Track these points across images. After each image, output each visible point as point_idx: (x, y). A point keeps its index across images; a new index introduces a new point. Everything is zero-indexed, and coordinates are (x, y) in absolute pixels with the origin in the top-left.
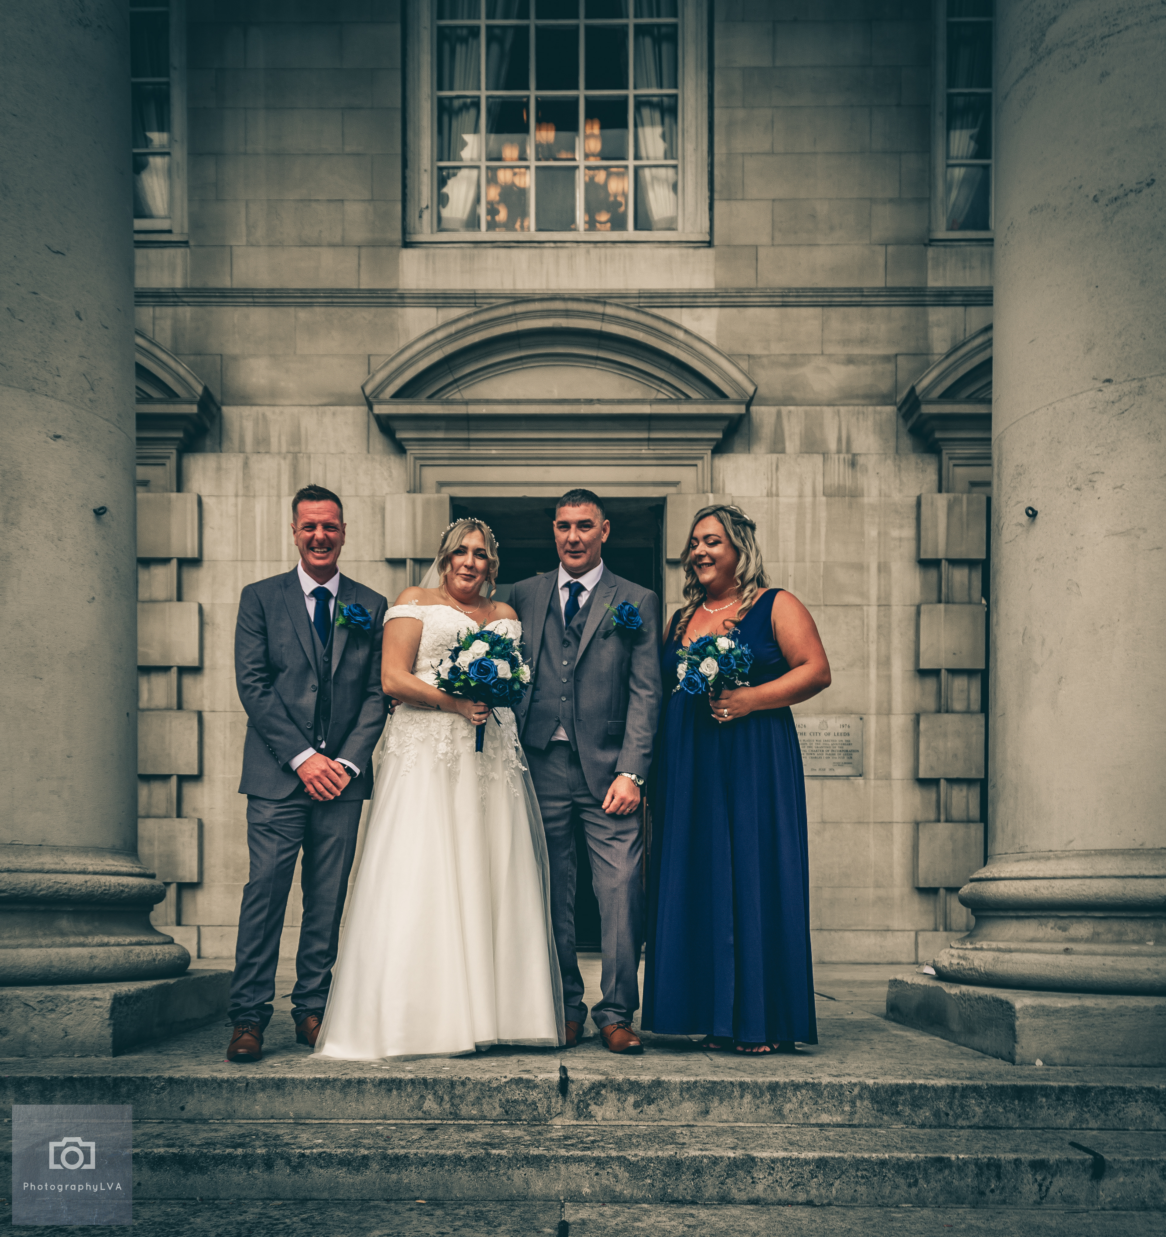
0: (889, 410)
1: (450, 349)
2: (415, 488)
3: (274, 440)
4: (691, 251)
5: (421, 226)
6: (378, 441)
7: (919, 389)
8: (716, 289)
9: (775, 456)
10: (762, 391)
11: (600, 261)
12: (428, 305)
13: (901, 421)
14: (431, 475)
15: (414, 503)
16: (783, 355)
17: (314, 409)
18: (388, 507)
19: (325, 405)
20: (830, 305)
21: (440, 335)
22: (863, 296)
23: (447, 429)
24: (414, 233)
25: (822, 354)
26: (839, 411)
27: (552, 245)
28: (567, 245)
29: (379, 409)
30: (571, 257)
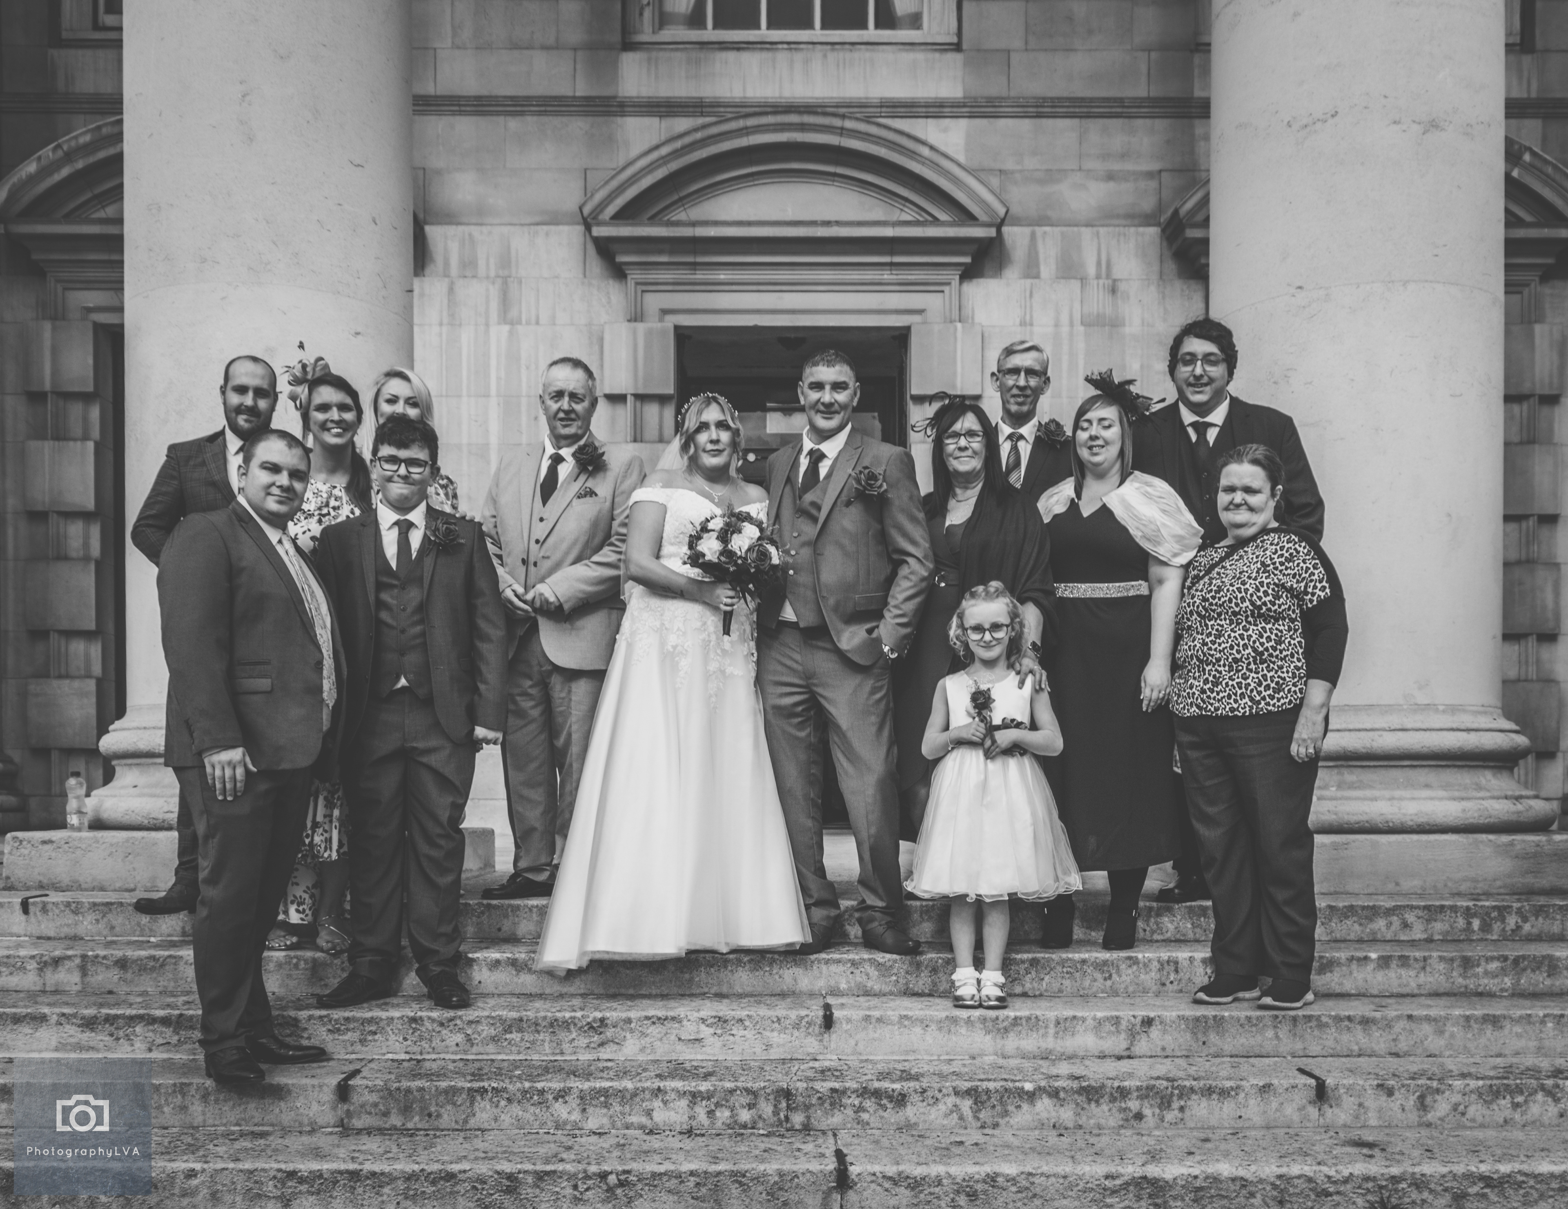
0: (1153, 232)
1: (674, 166)
2: (636, 316)
3: (482, 263)
4: (937, 55)
5: (642, 25)
6: (596, 265)
7: (1183, 211)
8: (964, 98)
9: (1029, 282)
10: (1015, 210)
11: (838, 65)
12: (650, 114)
13: (1165, 244)
14: (654, 302)
15: (635, 332)
16: (1037, 170)
17: (526, 229)
18: (607, 337)
19: (537, 224)
20: (1088, 116)
21: (664, 151)
22: (1124, 107)
23: (671, 253)
24: (635, 33)
25: (1080, 169)
26: (1098, 233)
27: (785, 46)
28: (802, 46)
29: (597, 231)
30: (807, 62)
